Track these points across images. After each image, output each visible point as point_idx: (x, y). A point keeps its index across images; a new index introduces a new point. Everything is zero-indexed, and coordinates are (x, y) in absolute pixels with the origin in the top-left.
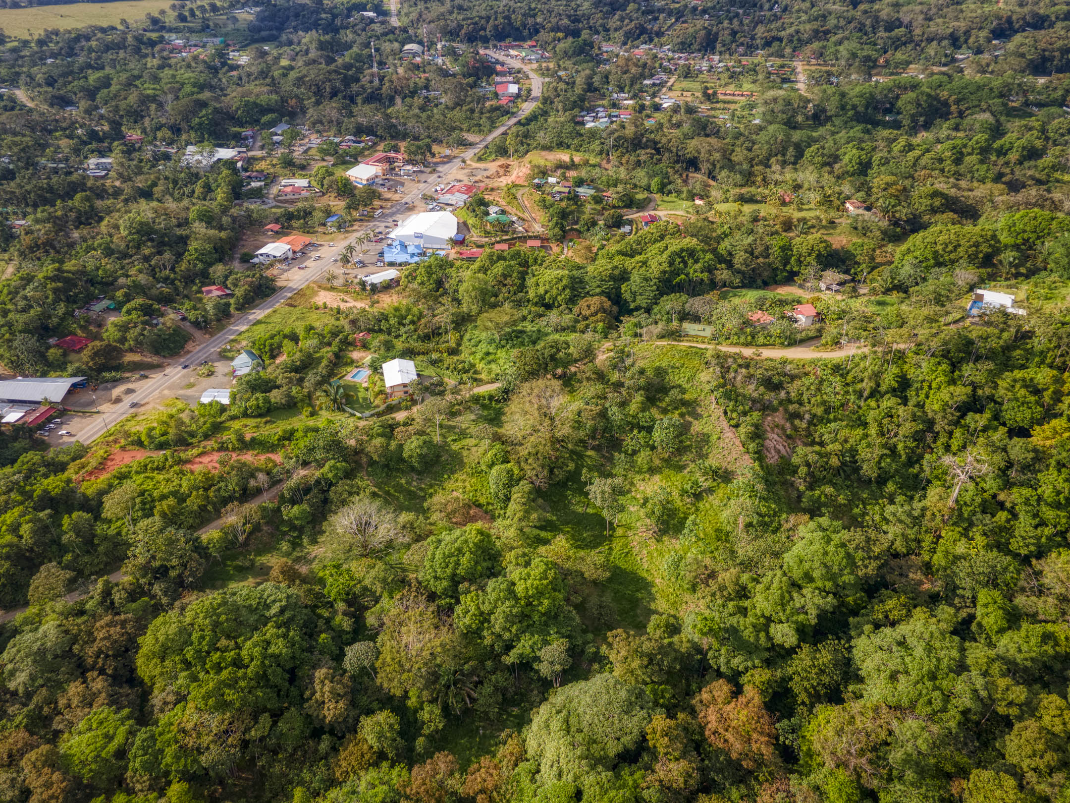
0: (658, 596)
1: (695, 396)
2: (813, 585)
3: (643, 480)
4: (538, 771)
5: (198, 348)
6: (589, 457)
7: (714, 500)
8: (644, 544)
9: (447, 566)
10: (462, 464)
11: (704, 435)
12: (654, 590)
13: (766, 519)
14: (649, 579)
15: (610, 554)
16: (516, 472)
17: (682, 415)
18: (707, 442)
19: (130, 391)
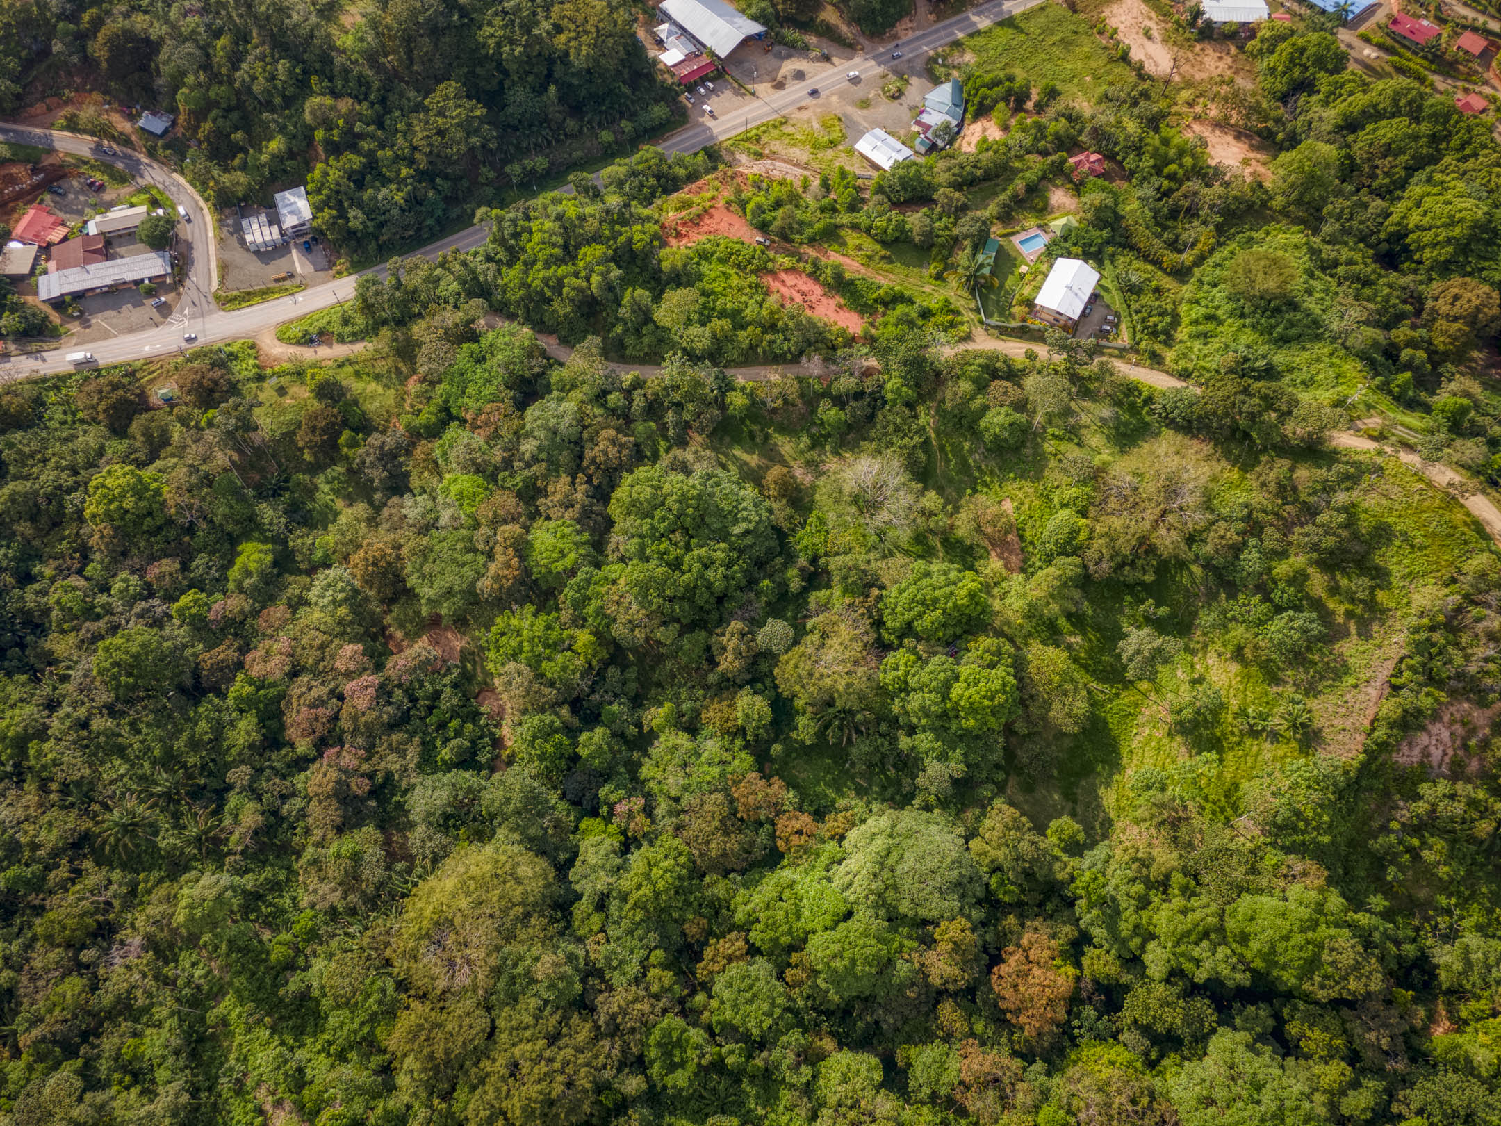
0: (1114, 786)
1: (1392, 605)
2: (1239, 949)
3: (1220, 655)
4: (840, 863)
5: (911, 35)
6: (1191, 573)
7: (1268, 750)
8: (1154, 722)
9: (910, 609)
10: (1038, 476)
11: (1345, 665)
12: (1116, 777)
13: (1301, 824)
14: (1125, 761)
15: (1110, 700)
16: (1081, 537)
17: (1349, 615)
18: (1338, 677)
19: (800, 75)
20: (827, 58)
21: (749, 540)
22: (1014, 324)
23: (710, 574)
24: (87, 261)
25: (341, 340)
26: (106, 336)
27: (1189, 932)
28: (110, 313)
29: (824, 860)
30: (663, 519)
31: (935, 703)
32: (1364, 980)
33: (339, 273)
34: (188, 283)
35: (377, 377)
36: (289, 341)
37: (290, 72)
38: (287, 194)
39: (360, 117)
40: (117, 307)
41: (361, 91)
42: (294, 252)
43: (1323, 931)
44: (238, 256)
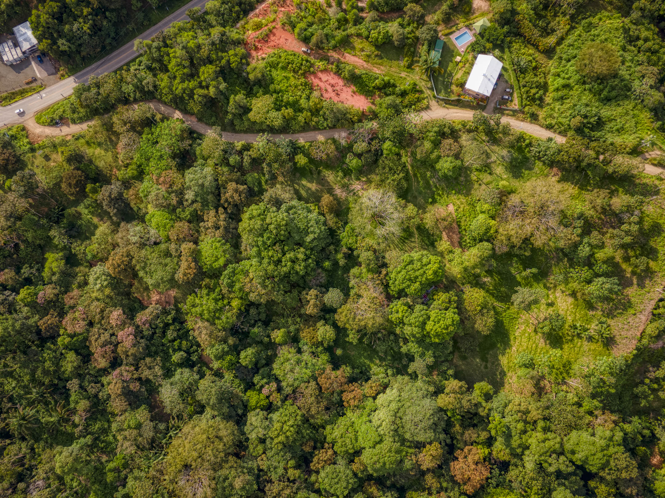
0: (507, 356)
1: (657, 269)
2: (570, 457)
3: (563, 292)
4: (375, 411)
7: (586, 346)
8: (527, 323)
9: (403, 283)
11: (629, 302)
12: (508, 351)
14: (512, 342)
15: (505, 311)
16: (492, 232)
17: (633, 273)
18: (625, 309)
21: (315, 243)
22: (453, 97)
23: (297, 267)
25: (74, 122)
27: (547, 452)
29: (367, 410)
30: (269, 238)
31: (418, 333)
33: (63, 76)
35: (100, 145)
36: (43, 124)
38: (20, 27)
42: (33, 63)
43: (612, 450)
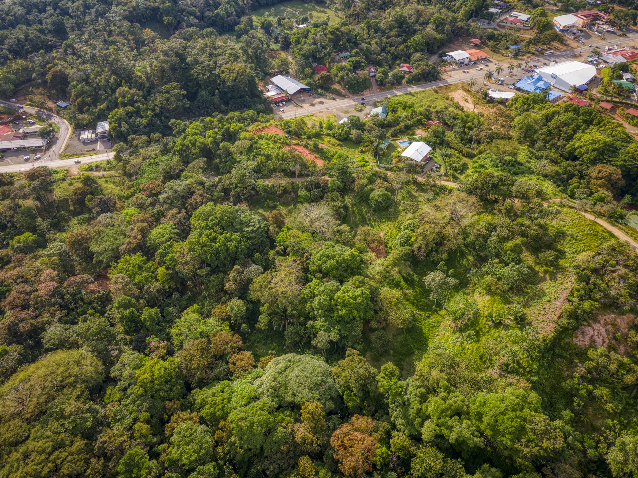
0: (423, 360)
1: (567, 265)
3: (480, 293)
5: (369, 95)
6: (467, 259)
7: (504, 333)
8: (446, 328)
9: (320, 260)
10: (396, 218)
11: (543, 293)
12: (425, 355)
13: (521, 370)
14: (429, 348)
15: (425, 319)
16: (412, 240)
17: (546, 272)
18: (540, 298)
19: (321, 103)
20: (334, 99)
22: (392, 166)
23: (229, 244)
24: (12, 139)
25: (105, 170)
26: (9, 164)
28: (14, 157)
29: (253, 375)
30: (212, 220)
31: (325, 300)
32: (552, 441)
34: (51, 150)
35: (114, 183)
36: (83, 170)
37: (116, 80)
38: (103, 123)
39: (138, 95)
40: (17, 156)
41: (141, 87)
42: (99, 143)
43: (526, 412)
44: (76, 143)
